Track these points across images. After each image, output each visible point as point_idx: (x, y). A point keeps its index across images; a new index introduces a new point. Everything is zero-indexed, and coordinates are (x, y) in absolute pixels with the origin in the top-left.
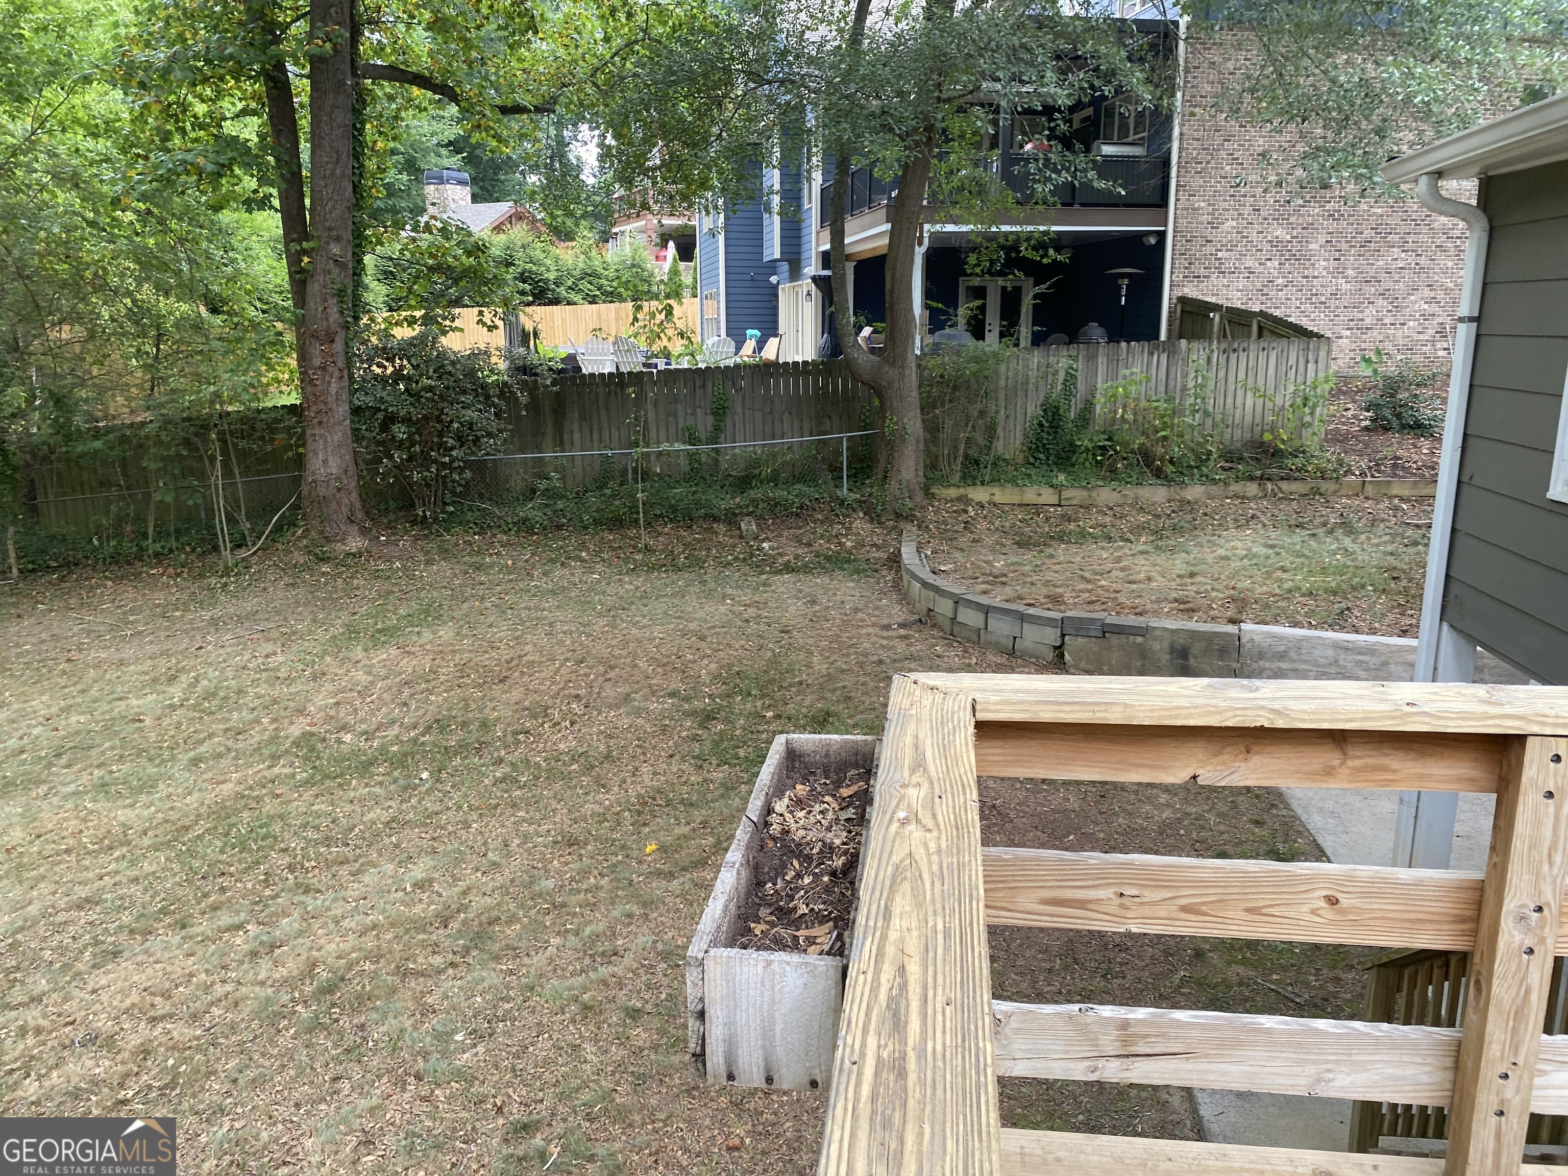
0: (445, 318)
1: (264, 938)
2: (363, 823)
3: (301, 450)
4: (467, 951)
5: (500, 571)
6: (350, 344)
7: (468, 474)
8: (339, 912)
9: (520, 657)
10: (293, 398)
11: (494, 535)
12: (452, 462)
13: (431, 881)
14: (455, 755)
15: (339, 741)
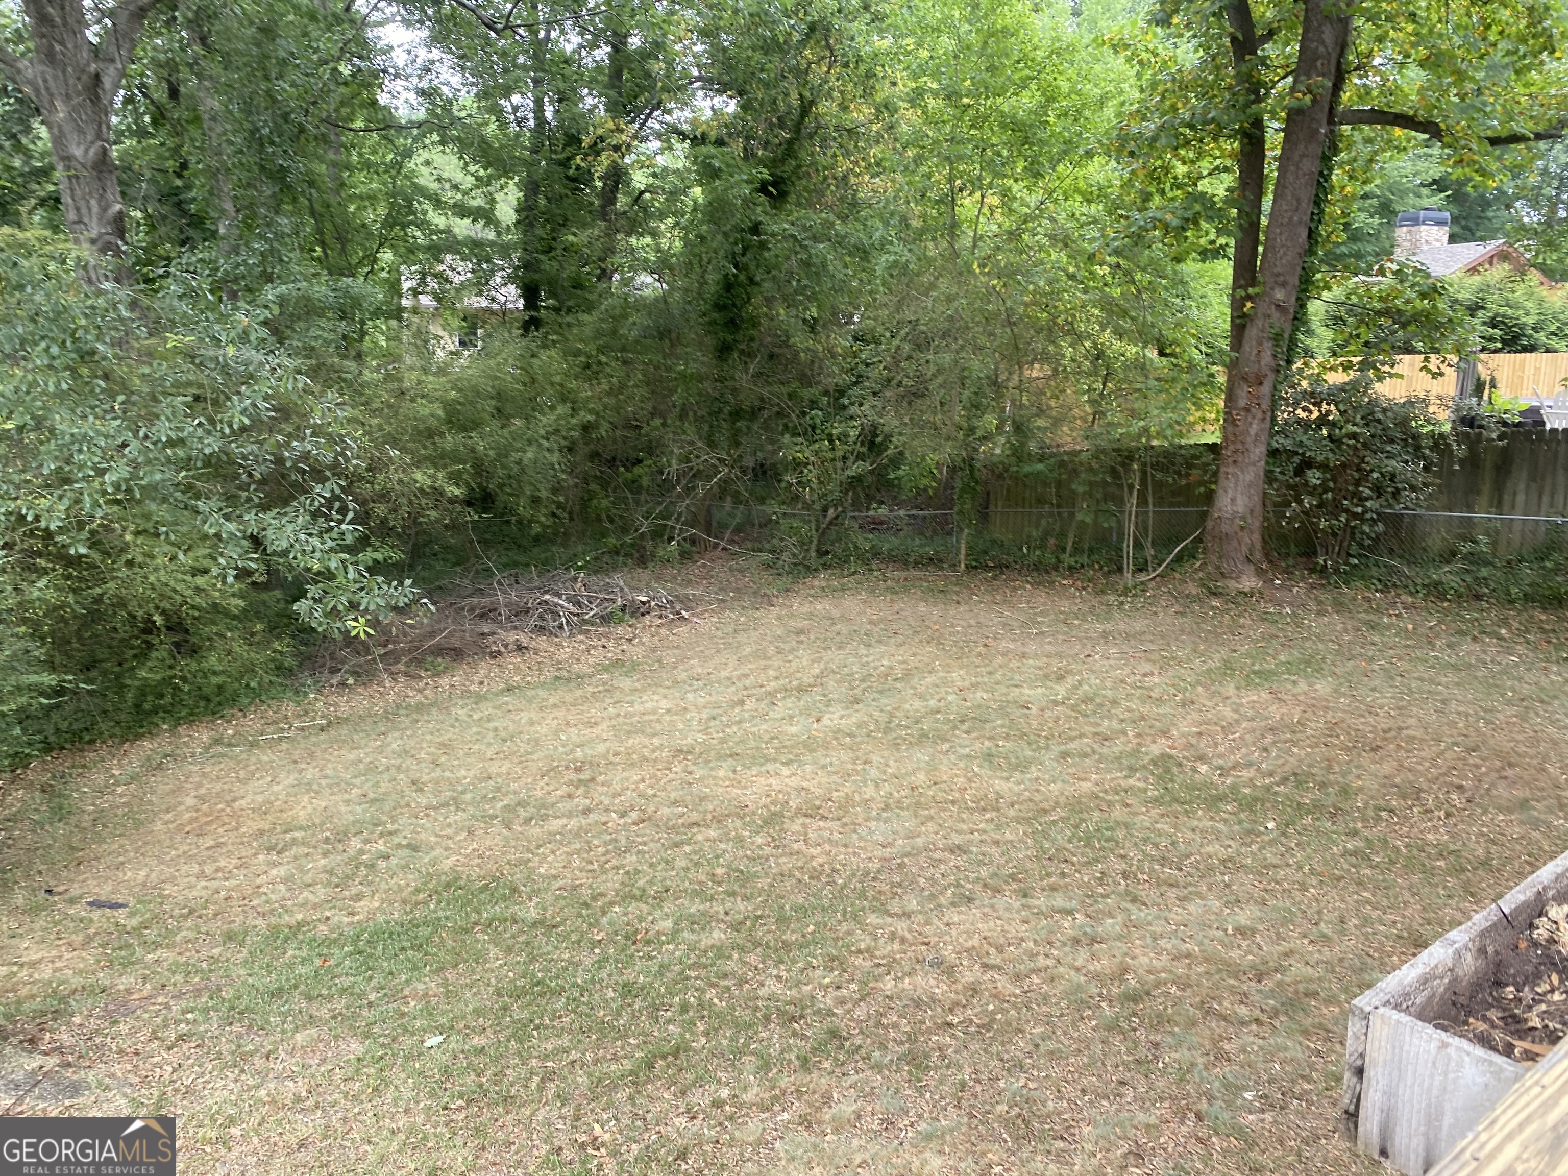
0: (1383, 364)
1: (1088, 930)
2: (1200, 854)
3: (1213, 487)
4: (1275, 1013)
5: (1396, 635)
6: (1279, 387)
7: (1380, 527)
8: (1159, 930)
9: (1400, 729)
10: (1213, 436)
11: (1398, 595)
12: (1363, 513)
13: (1254, 931)
14: (1307, 814)
15: (1194, 770)
